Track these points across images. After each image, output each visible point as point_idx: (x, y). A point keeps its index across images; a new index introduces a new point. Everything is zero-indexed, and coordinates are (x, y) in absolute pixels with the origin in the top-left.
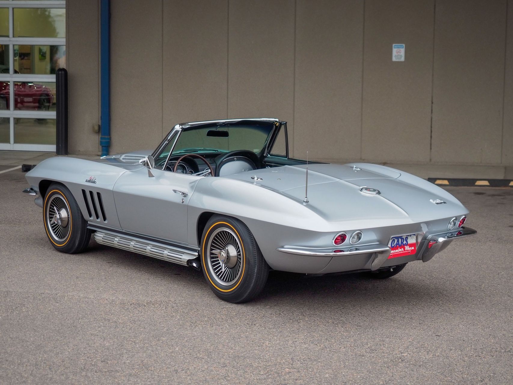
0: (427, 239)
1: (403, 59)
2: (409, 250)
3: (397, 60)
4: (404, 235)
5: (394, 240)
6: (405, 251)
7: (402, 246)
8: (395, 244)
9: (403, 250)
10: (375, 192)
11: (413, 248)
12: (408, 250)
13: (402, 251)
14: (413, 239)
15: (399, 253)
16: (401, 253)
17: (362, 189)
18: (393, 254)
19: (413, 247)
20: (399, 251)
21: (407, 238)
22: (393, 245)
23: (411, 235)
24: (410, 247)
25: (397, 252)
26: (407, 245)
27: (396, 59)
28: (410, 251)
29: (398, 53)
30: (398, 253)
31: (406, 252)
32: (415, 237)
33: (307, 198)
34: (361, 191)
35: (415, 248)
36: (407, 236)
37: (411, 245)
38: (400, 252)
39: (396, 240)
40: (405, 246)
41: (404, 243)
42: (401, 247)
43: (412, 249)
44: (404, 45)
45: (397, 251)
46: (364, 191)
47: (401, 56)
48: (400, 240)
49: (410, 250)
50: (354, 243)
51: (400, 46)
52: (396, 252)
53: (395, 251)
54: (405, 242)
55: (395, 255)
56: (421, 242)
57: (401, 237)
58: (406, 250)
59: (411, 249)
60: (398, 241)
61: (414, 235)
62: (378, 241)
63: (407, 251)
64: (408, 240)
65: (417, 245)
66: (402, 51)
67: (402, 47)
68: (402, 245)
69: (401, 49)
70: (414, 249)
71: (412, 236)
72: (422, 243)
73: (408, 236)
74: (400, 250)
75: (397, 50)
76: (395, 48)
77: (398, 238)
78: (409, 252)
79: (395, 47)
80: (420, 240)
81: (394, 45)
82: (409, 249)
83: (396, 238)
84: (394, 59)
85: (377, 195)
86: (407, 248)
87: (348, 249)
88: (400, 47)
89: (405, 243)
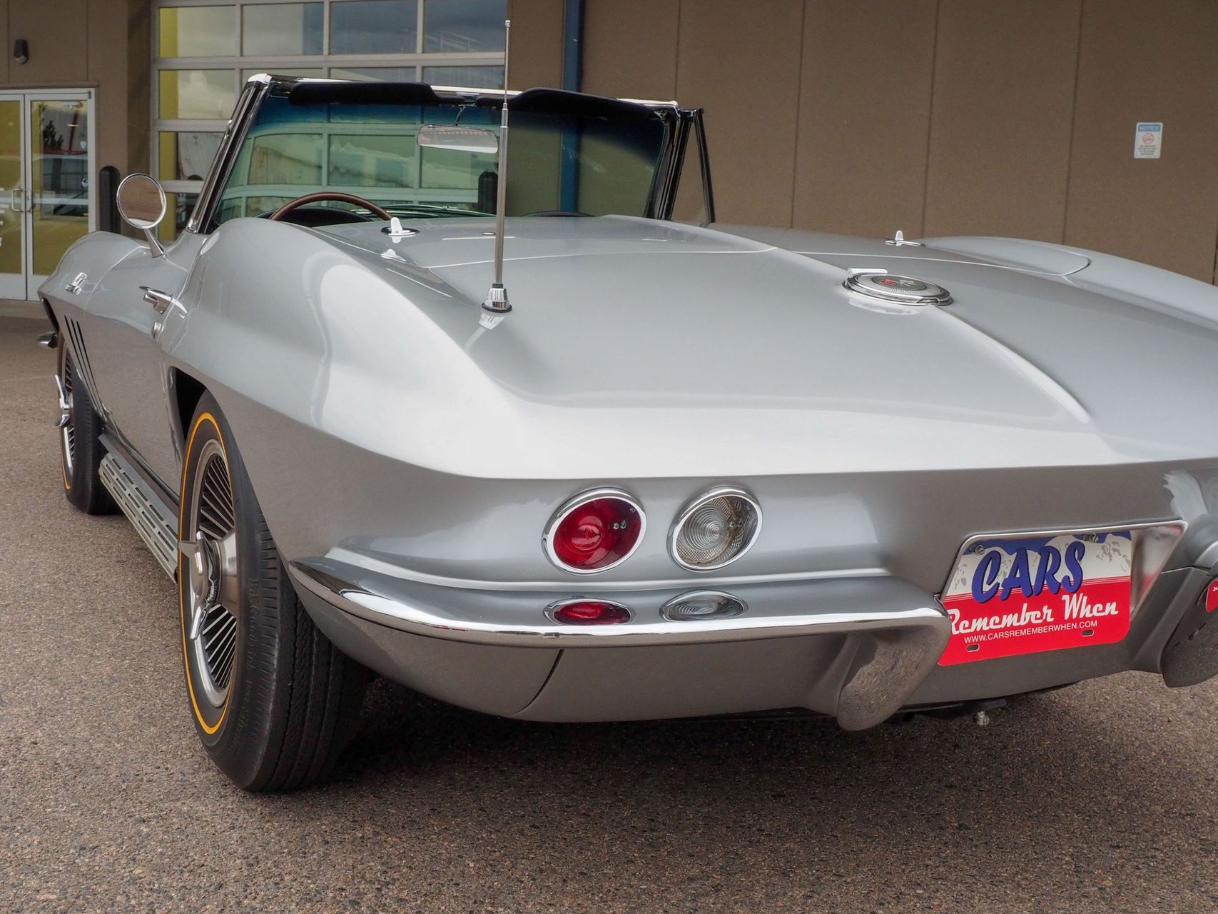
0: (1199, 561)
1: (1157, 154)
2: (1085, 619)
3: (1144, 157)
4: (1061, 535)
5: (995, 559)
6: (1064, 622)
7: (1048, 594)
8: (1000, 579)
9: (1050, 619)
10: (919, 293)
11: (1111, 609)
12: (1078, 620)
13: (1045, 623)
14: (1115, 556)
15: (1023, 633)
16: (1038, 630)
17: (853, 280)
18: (983, 638)
19: (1114, 604)
20: (1023, 623)
21: (1076, 550)
22: (986, 588)
23: (1101, 537)
24: (1092, 602)
25: (1012, 628)
26: (1077, 586)
27: (1142, 154)
28: (1094, 624)
29: (1147, 142)
30: (1015, 633)
31: (1067, 627)
32: (1127, 548)
33: (501, 286)
34: (849, 288)
35: (1123, 607)
36: (1076, 535)
37: (1099, 592)
38: (1030, 625)
39: (1008, 562)
40: (1066, 597)
41: (1059, 577)
42: (1036, 598)
43: (1106, 613)
44: (1161, 124)
45: (1010, 620)
46: (866, 286)
47: (1154, 147)
48: (1034, 560)
49: (1093, 618)
50: (710, 563)
51: (1152, 125)
52: (1006, 629)
53: (997, 619)
54: (1063, 573)
55: (994, 646)
56: (1162, 579)
57: (1040, 544)
58: (1067, 617)
59: (1096, 610)
60: (1021, 564)
61: (1126, 534)
62: (885, 559)
63: (1074, 626)
64: (1084, 564)
65: (1140, 590)
66: (1157, 137)
67: (1157, 128)
68: (1046, 587)
69: (1154, 133)
70: (1114, 612)
71: (1110, 538)
72: (1168, 585)
73: (1088, 537)
74: (1029, 616)
75: (1144, 136)
76: (1139, 130)
77: (1020, 547)
78: (1089, 631)
79: (1142, 128)
80: (1154, 565)
81: (1138, 124)
82: (1086, 612)
83: (1009, 545)
84: (1138, 154)
85: (931, 309)
86: (1075, 606)
87: (660, 600)
88: (1152, 128)
89: (1067, 578)
